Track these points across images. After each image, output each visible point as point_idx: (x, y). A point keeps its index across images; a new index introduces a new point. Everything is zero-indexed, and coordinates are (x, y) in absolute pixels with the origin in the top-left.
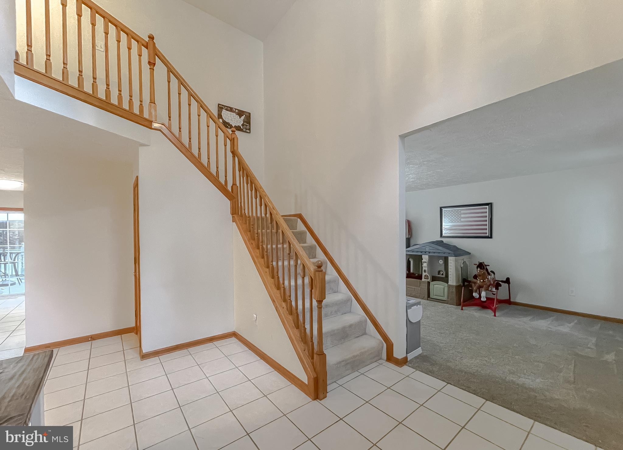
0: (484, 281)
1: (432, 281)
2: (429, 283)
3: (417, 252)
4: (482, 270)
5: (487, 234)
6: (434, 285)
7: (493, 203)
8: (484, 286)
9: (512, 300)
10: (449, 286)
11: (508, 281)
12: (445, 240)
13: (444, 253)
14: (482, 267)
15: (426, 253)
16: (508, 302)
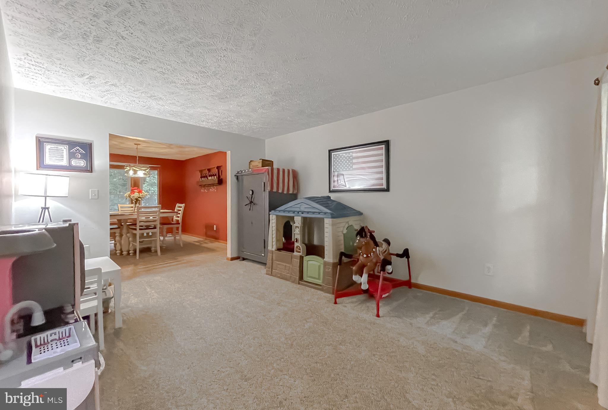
0: (367, 256)
1: (307, 255)
2: (302, 258)
3: (289, 212)
4: (362, 240)
5: (383, 186)
6: (308, 262)
7: (390, 140)
8: (368, 264)
9: (413, 281)
10: (326, 264)
11: (406, 254)
12: (333, 196)
13: (319, 213)
14: (364, 234)
15: (298, 213)
16: (408, 284)
